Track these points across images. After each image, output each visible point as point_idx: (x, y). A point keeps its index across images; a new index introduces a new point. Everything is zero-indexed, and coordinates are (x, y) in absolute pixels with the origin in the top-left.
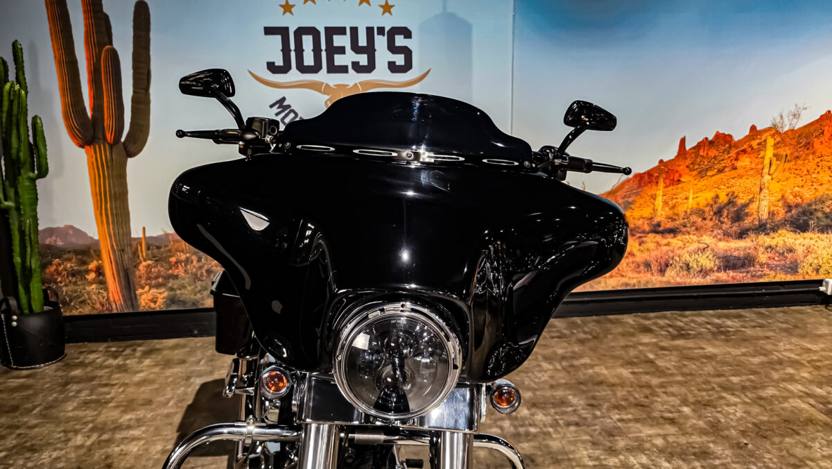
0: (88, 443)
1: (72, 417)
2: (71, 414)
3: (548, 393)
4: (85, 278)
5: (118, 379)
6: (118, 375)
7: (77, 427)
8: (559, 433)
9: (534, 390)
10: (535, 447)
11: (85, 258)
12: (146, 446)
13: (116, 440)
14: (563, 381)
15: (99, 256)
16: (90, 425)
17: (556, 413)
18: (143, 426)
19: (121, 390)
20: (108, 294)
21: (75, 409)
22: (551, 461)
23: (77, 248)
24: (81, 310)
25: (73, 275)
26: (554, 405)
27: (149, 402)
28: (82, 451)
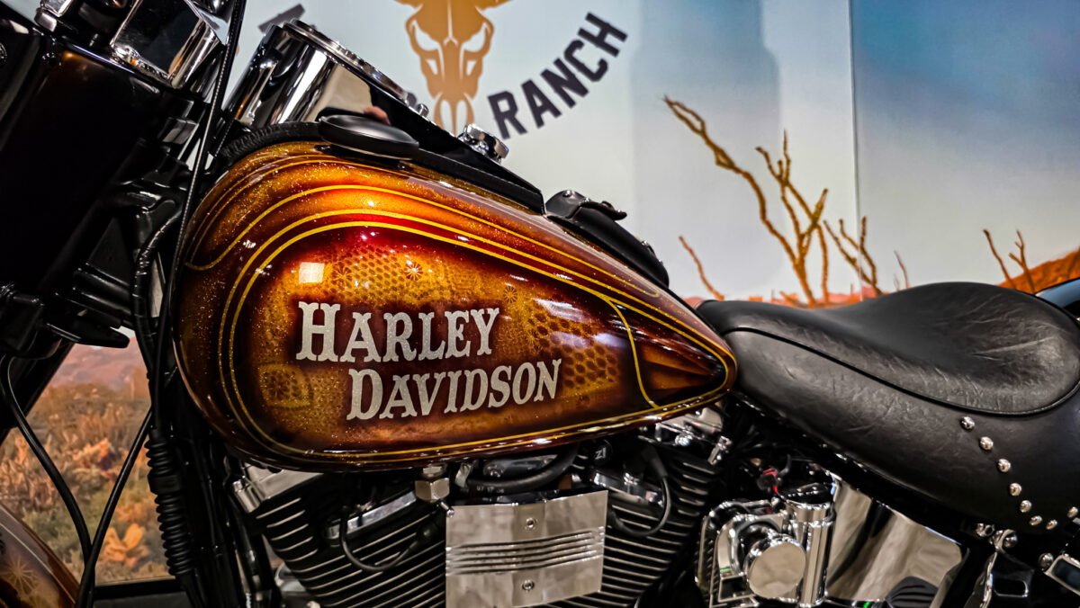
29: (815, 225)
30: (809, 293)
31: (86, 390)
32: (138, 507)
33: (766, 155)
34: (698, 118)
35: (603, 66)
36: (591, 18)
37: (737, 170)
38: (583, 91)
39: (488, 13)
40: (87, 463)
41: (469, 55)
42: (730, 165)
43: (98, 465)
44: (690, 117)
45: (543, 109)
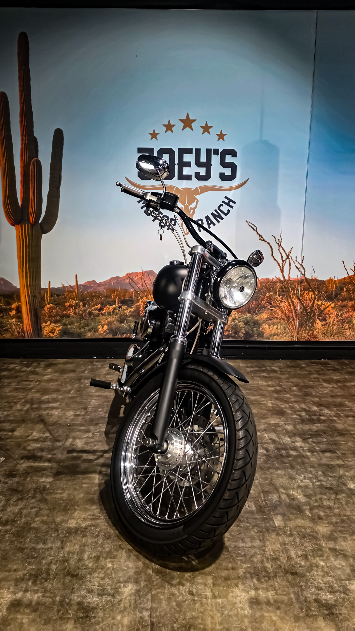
0: (25, 408)
1: (10, 396)
2: (9, 394)
3: (330, 400)
4: (9, 314)
5: (33, 378)
6: (33, 376)
7: (15, 400)
8: (342, 420)
9: (320, 397)
10: (325, 427)
11: (9, 300)
12: (64, 412)
13: (42, 408)
14: (340, 394)
15: (19, 299)
16: (23, 400)
17: (337, 410)
18: (58, 402)
19: (37, 383)
20: (23, 325)
21: (10, 392)
22: (338, 434)
23: (5, 293)
24: (4, 335)
25: (2, 312)
26: (336, 406)
27: (57, 391)
28: (23, 412)
29: (288, 258)
30: (284, 277)
31: (95, 293)
32: (106, 321)
33: (275, 237)
34: (255, 226)
35: (229, 211)
36: (226, 198)
37: (266, 242)
38: (222, 219)
39: (197, 197)
40: (96, 309)
41: (191, 209)
42: (264, 240)
43: (98, 310)
44: (253, 226)
45: (211, 224)
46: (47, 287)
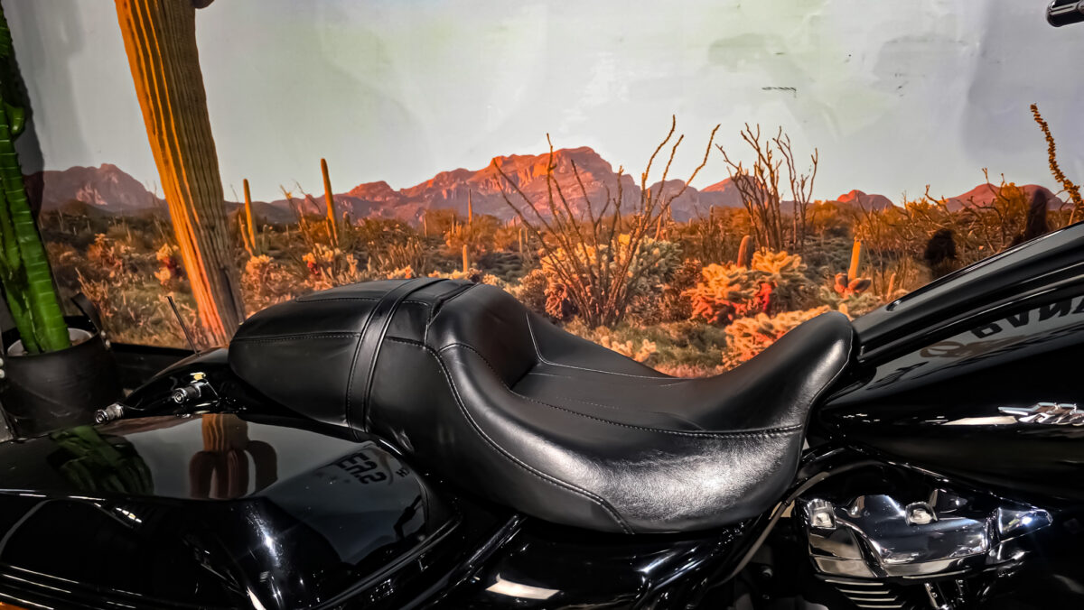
4: (155, 278)
11: (147, 237)
15: (171, 236)
20: (197, 313)
23: (131, 216)
24: (156, 337)
25: (134, 270)
46: (242, 200)
